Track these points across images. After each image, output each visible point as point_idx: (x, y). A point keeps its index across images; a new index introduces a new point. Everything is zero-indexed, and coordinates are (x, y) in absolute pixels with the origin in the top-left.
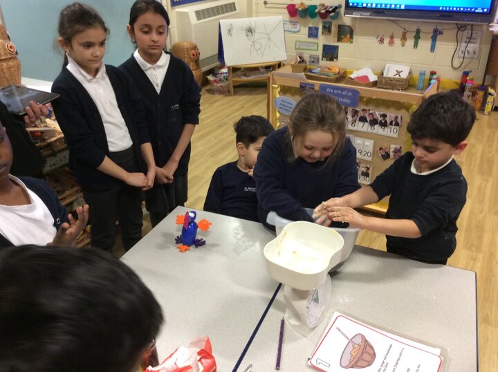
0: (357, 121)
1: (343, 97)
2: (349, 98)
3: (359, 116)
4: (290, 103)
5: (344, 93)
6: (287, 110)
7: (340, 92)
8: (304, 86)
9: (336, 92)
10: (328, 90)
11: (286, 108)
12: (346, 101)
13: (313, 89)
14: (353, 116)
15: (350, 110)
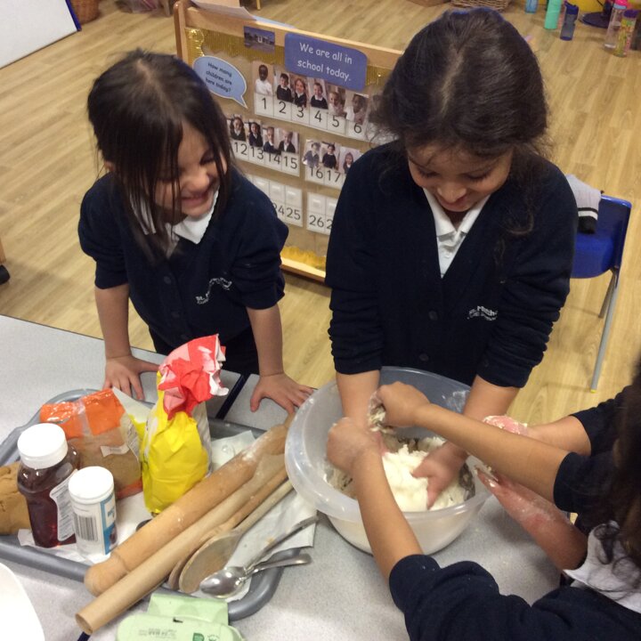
0: (366, 121)
1: (335, 65)
2: (346, 69)
3: (369, 110)
4: (225, 72)
5: (337, 57)
6: (222, 87)
7: (327, 54)
8: (252, 35)
9: (320, 53)
10: (303, 47)
11: (221, 83)
12: (339, 74)
13: (272, 43)
14: (356, 111)
15: (349, 96)
